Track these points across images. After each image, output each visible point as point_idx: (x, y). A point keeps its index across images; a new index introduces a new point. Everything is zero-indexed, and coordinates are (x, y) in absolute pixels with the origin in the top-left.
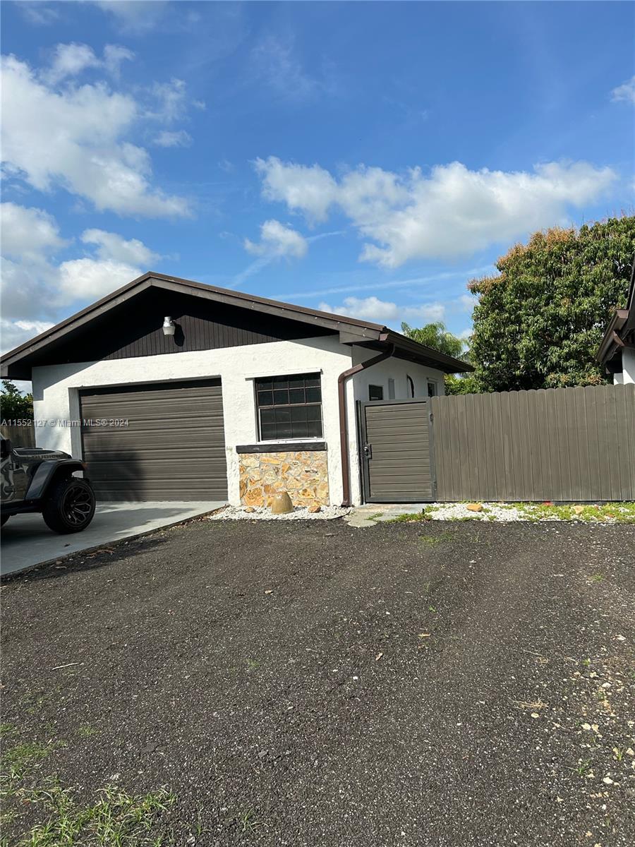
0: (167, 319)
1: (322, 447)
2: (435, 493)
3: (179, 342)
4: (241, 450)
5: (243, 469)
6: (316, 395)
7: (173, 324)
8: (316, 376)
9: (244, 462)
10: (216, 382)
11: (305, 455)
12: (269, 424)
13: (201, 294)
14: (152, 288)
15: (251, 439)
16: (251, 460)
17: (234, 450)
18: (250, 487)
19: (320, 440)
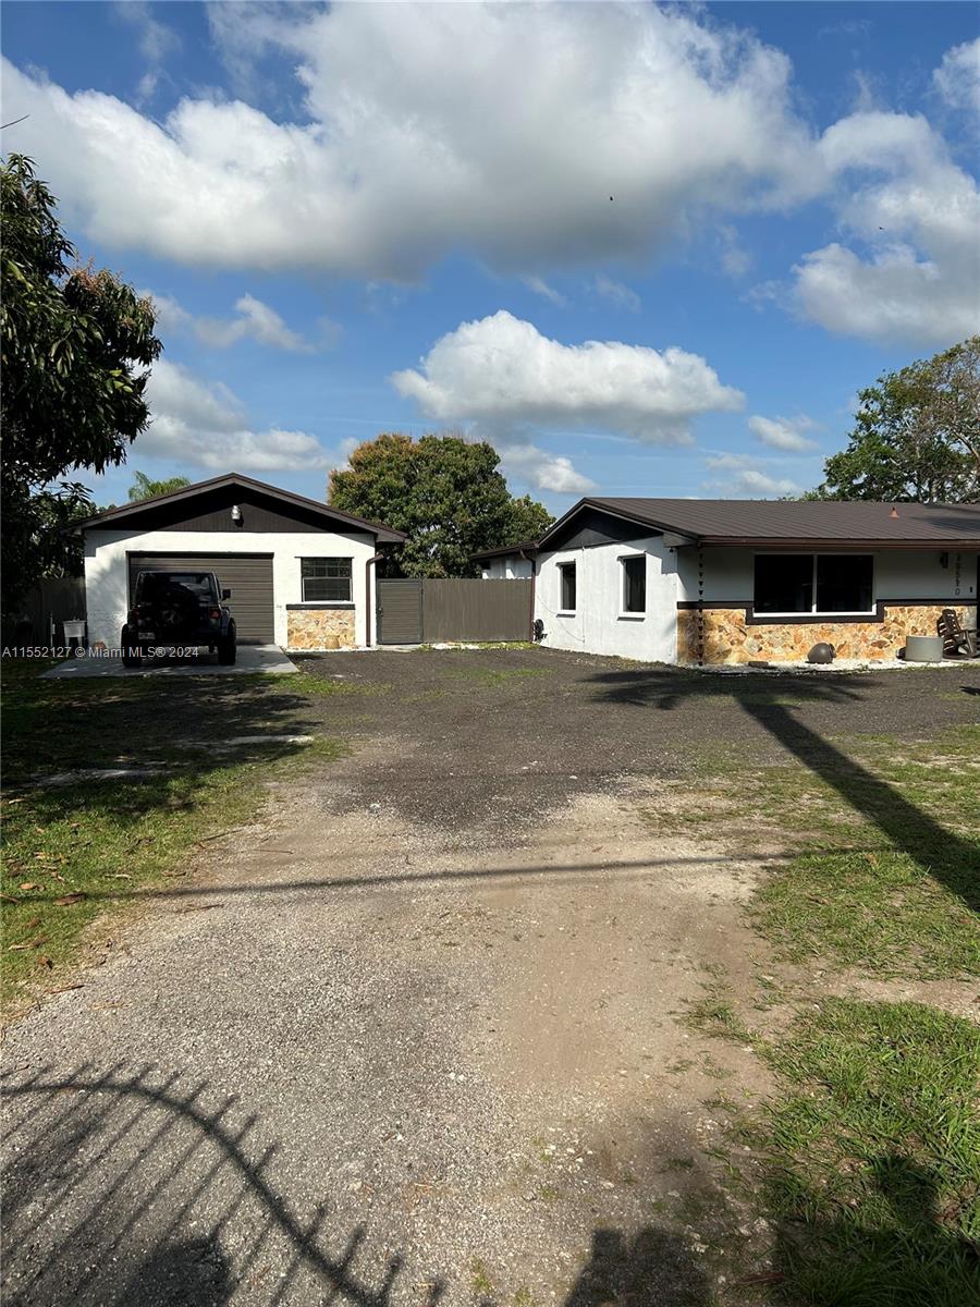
0: (235, 507)
1: (352, 607)
2: (422, 636)
3: (239, 526)
4: (289, 607)
5: (290, 621)
6: (349, 572)
7: (240, 512)
8: (348, 560)
9: (292, 616)
10: (270, 556)
11: (338, 612)
12: (310, 591)
13: (276, 495)
14: (234, 485)
15: (297, 599)
16: (297, 615)
17: (284, 607)
18: (295, 634)
19: (349, 603)
